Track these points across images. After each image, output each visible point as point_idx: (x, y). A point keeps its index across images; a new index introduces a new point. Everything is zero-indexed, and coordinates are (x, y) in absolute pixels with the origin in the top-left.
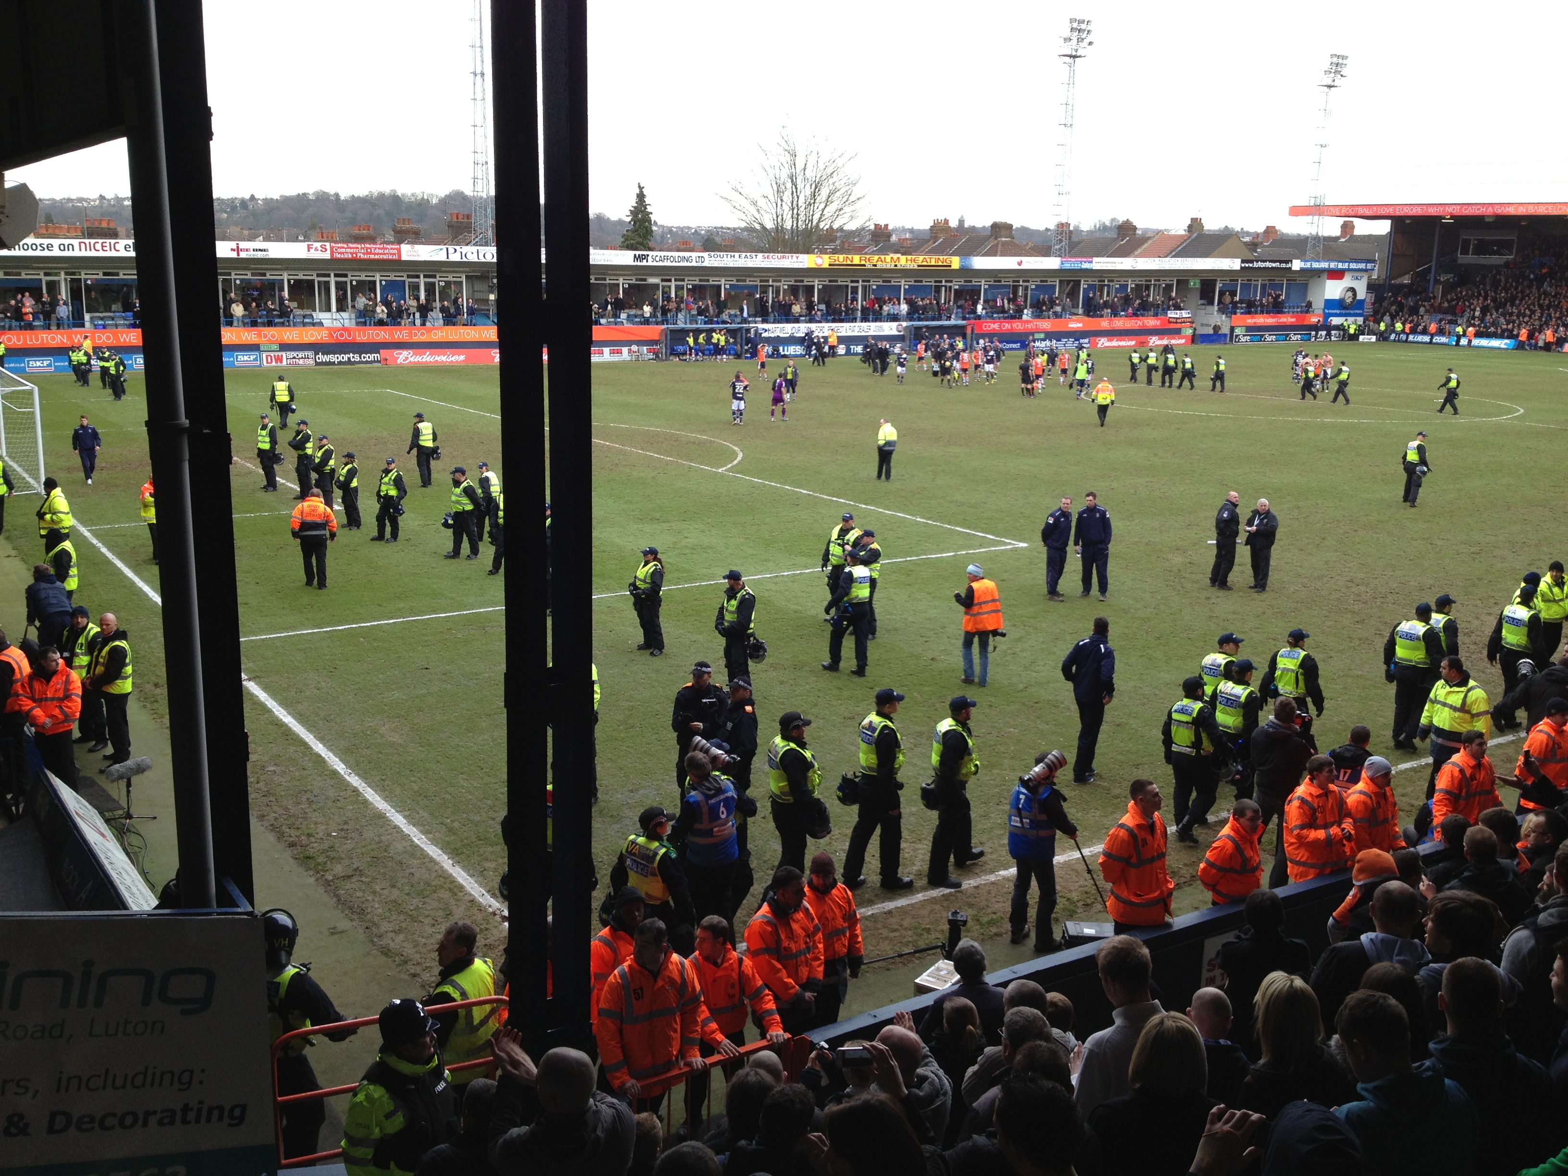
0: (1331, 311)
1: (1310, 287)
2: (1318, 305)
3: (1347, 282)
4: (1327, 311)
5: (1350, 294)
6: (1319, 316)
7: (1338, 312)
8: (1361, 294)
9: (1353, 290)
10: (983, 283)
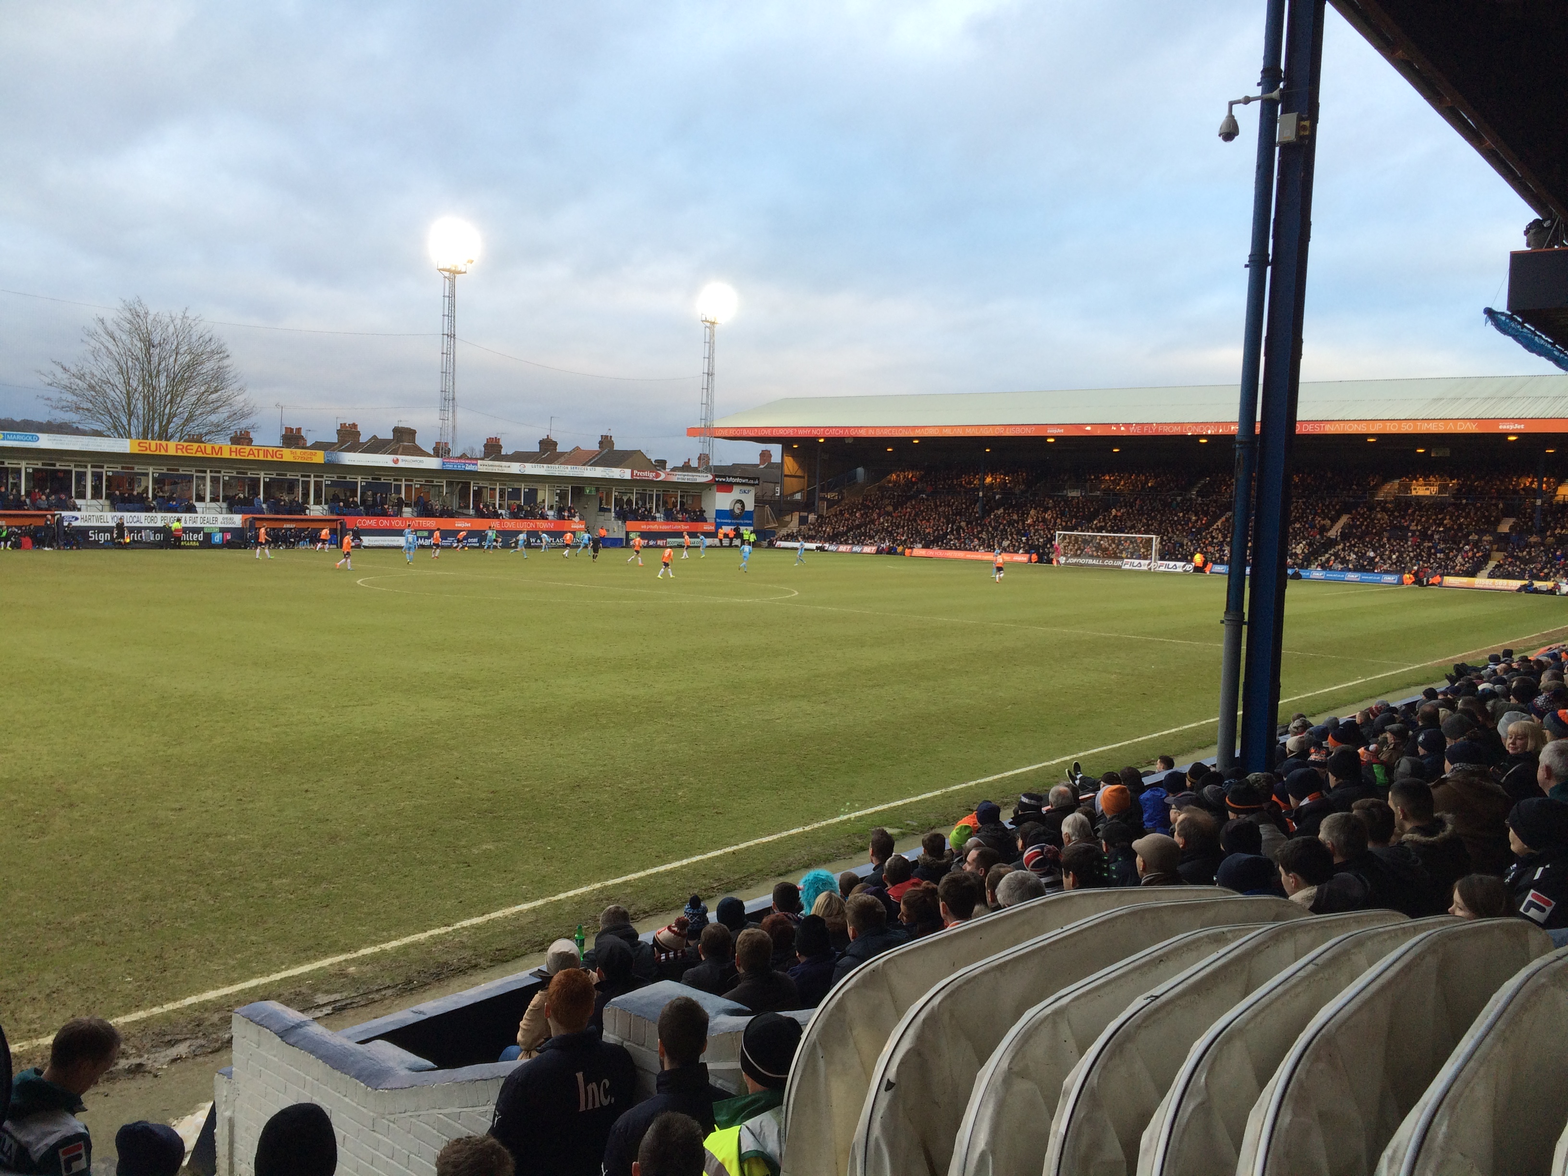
0: (722, 521)
1: (703, 498)
2: (710, 515)
3: (736, 493)
4: (718, 520)
5: (739, 505)
6: (711, 524)
7: (729, 521)
8: (750, 506)
9: (741, 502)
10: (359, 479)
